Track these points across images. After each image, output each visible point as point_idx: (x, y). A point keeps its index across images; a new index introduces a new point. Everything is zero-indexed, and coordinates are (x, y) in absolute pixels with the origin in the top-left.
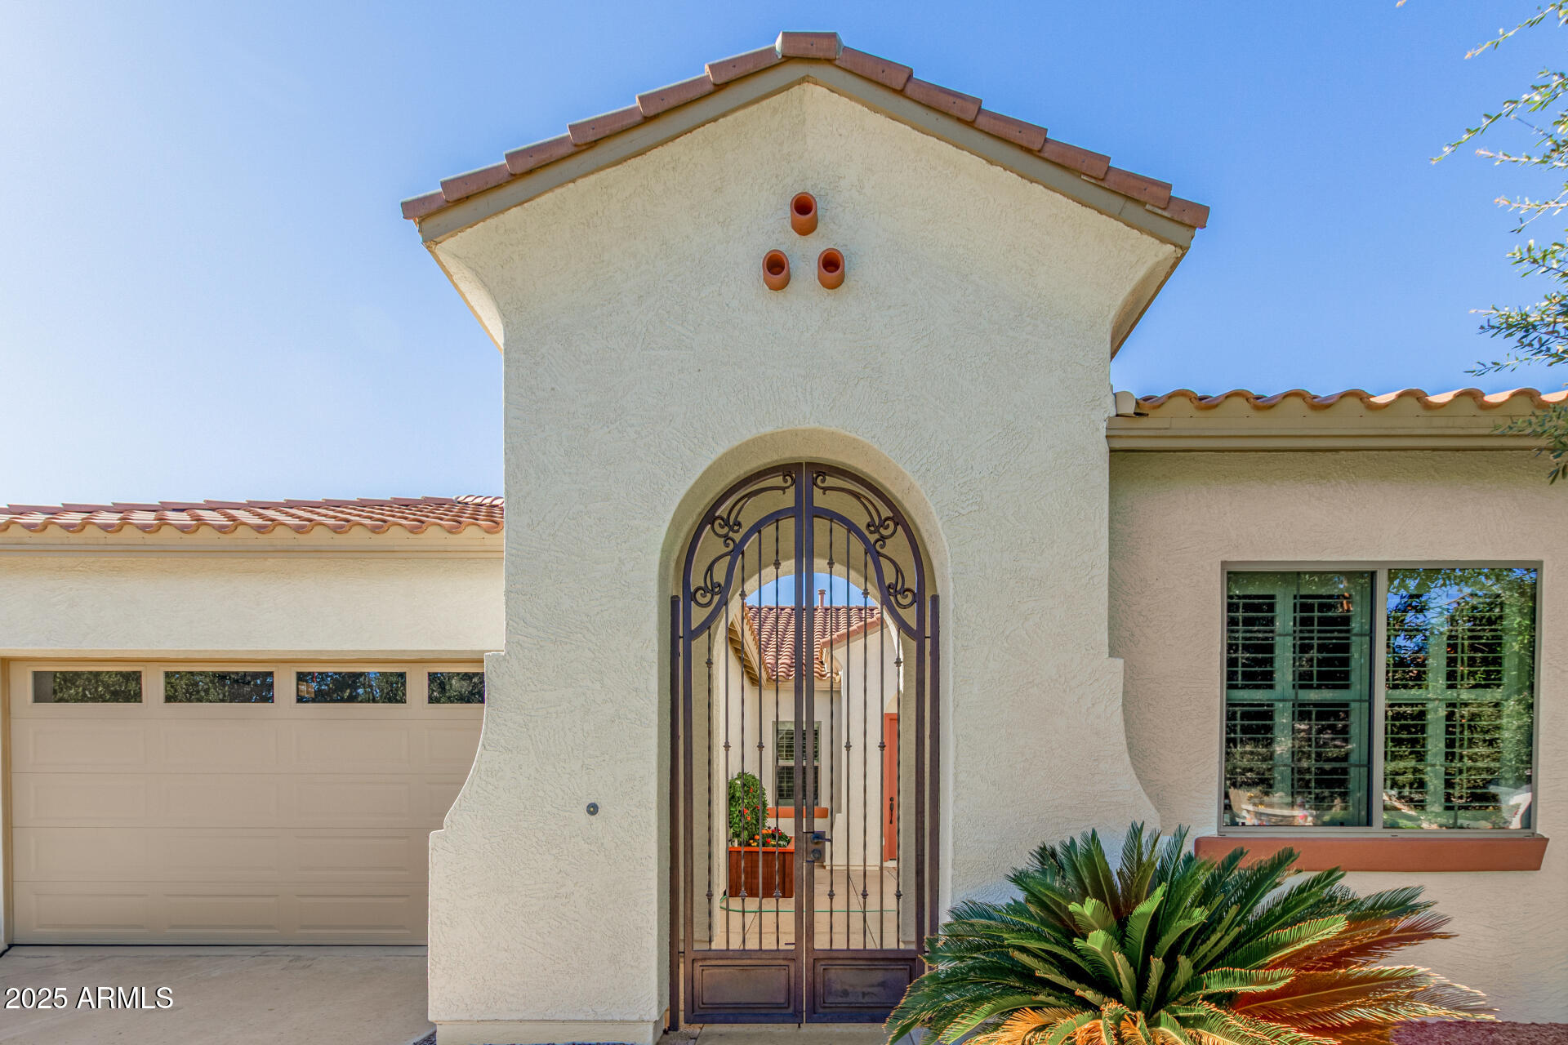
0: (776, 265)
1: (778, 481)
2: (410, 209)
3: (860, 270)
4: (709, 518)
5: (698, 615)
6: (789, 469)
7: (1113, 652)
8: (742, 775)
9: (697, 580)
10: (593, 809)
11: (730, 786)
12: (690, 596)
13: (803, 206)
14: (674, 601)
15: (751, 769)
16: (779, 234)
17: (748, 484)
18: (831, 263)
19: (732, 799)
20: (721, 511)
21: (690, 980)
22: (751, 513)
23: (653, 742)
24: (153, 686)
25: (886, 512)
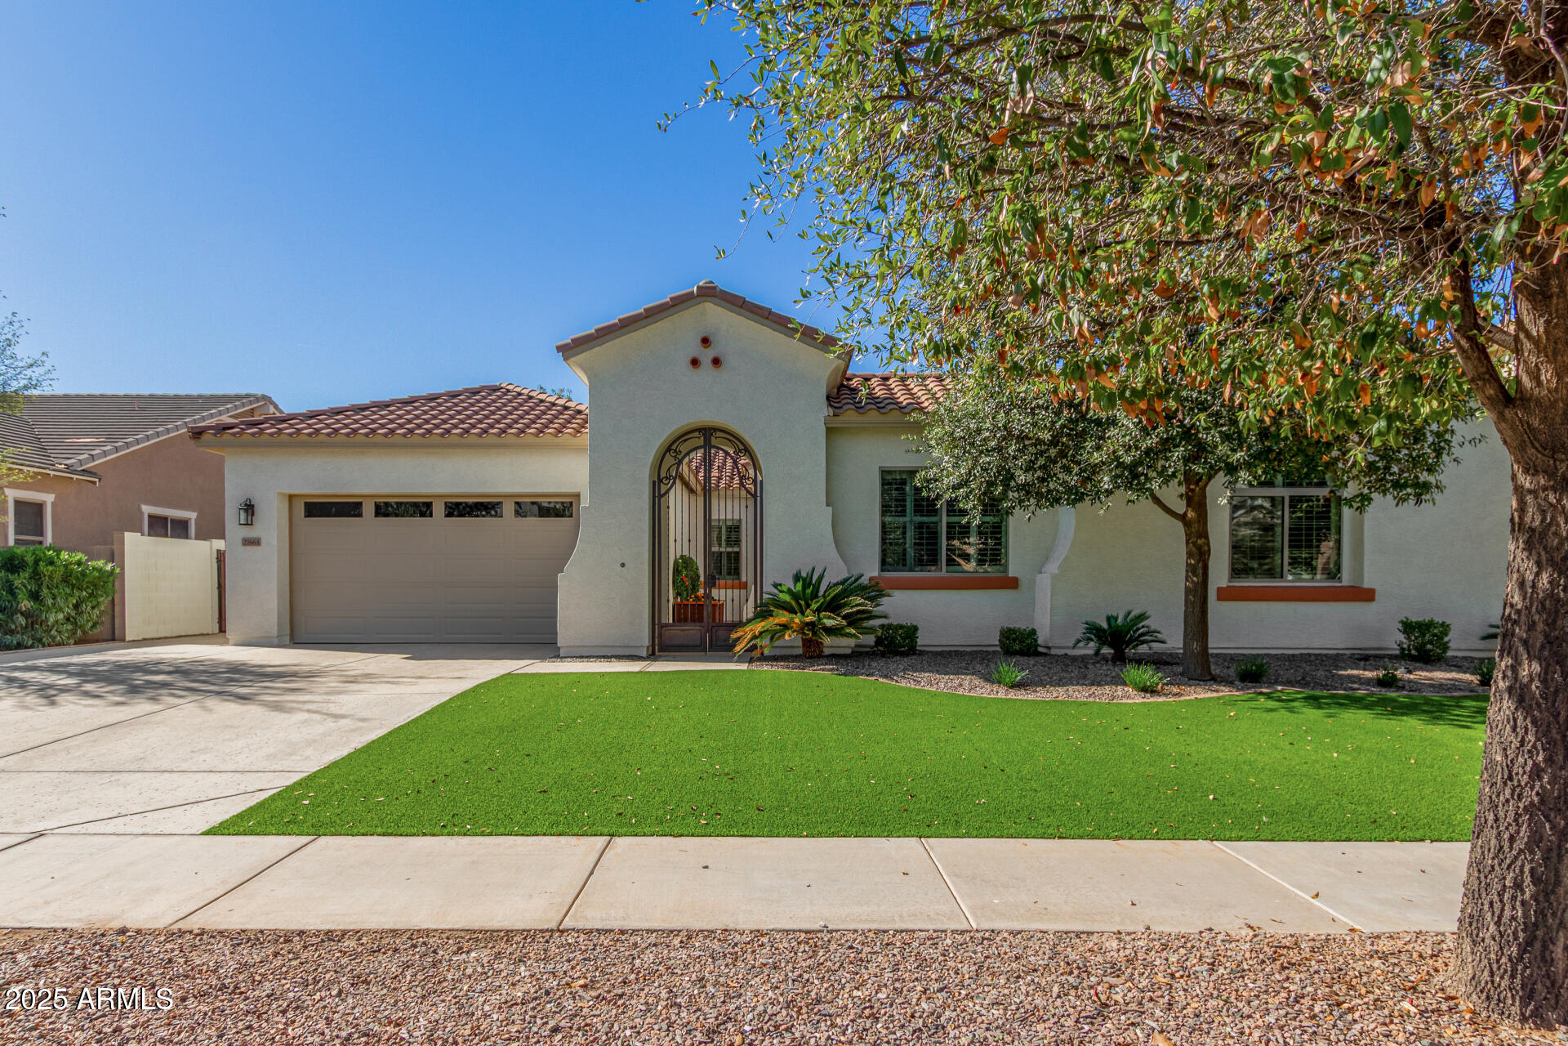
0: (695, 362)
1: (697, 434)
2: (560, 349)
3: (730, 361)
4: (669, 450)
5: (664, 489)
6: (699, 430)
7: (828, 505)
8: (682, 557)
9: (663, 474)
10: (623, 565)
11: (676, 562)
12: (660, 481)
13: (705, 341)
14: (654, 482)
15: (686, 553)
16: (696, 349)
17: (683, 436)
18: (716, 362)
19: (677, 571)
20: (674, 447)
21: (660, 635)
22: (684, 448)
23: (647, 539)
24: (368, 509)
25: (741, 447)
